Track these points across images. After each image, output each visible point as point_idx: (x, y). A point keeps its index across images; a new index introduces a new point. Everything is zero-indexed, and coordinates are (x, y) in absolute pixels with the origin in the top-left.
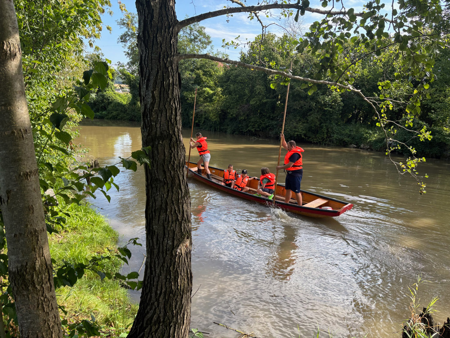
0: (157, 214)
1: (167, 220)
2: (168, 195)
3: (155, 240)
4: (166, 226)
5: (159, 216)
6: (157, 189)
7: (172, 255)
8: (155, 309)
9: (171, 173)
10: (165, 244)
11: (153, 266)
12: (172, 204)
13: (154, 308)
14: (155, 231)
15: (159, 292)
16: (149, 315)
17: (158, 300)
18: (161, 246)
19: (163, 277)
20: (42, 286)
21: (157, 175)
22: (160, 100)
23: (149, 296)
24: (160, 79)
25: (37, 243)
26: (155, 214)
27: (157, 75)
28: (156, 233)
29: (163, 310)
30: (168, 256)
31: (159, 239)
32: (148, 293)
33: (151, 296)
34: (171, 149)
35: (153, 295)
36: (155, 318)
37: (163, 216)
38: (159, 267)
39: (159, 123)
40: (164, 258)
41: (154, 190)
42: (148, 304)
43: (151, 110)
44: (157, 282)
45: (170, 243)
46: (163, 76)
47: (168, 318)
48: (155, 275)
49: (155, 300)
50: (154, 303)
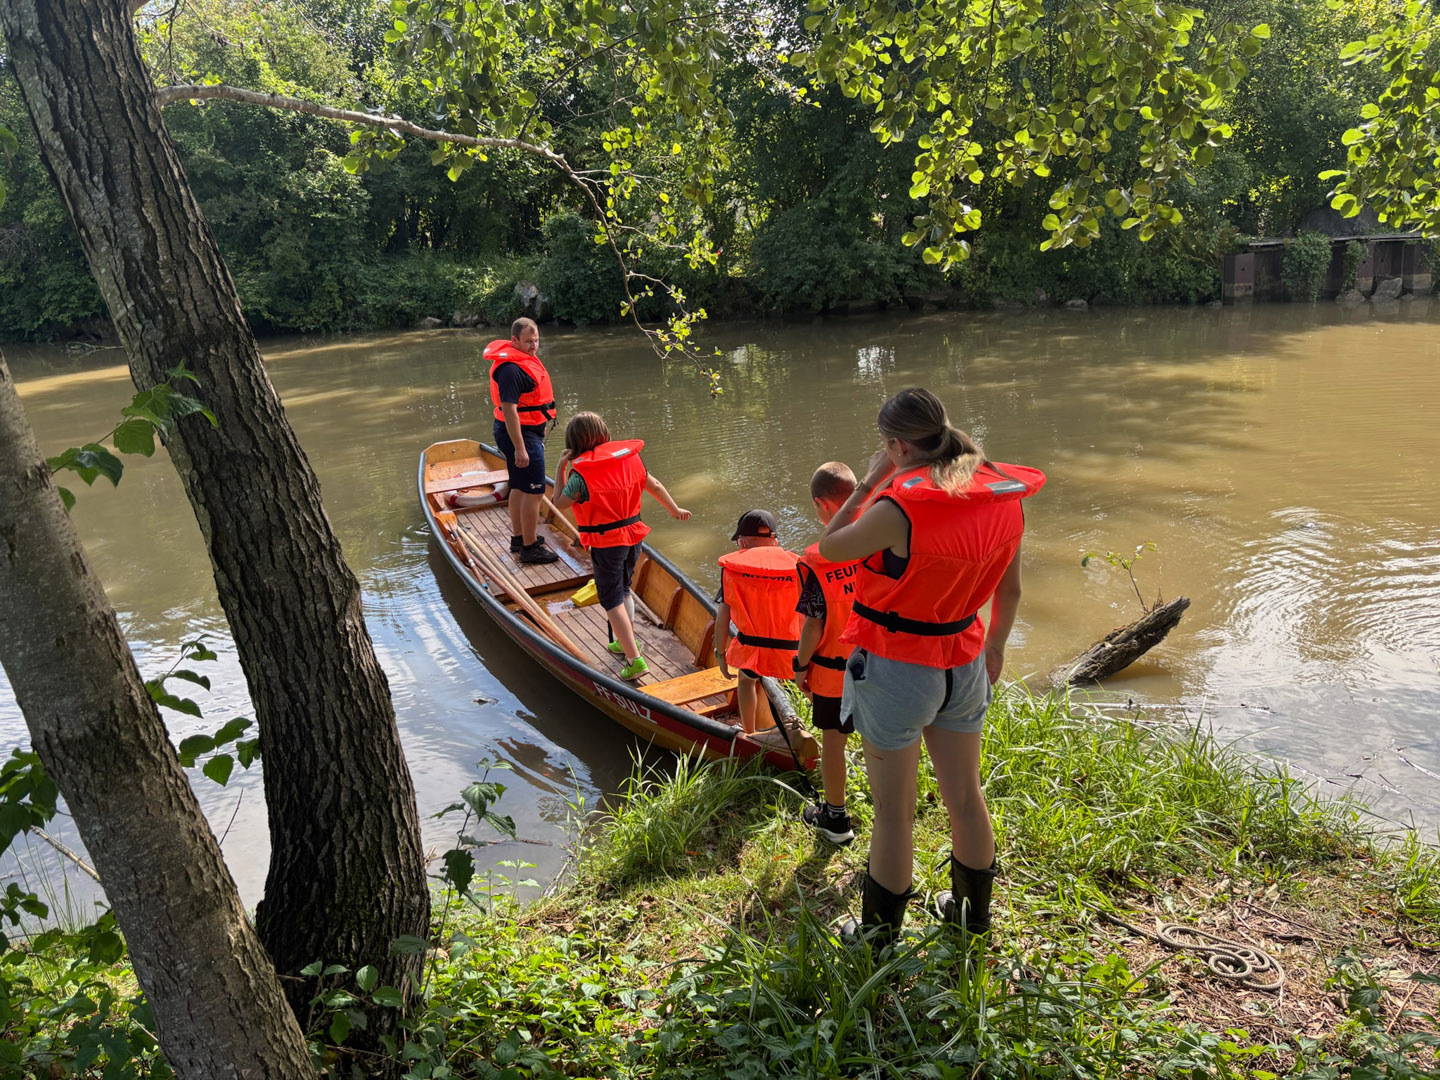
0: (263, 546)
1: (296, 553)
2: (275, 490)
3: (277, 613)
4: (298, 570)
5: (270, 550)
6: (239, 481)
7: (336, 635)
8: (337, 778)
9: (265, 429)
10: (310, 615)
11: (292, 682)
12: (294, 511)
13: (332, 778)
14: (271, 591)
15: (332, 736)
16: (326, 800)
17: (336, 757)
18: (302, 624)
19: (330, 696)
20: (161, 751)
21: (228, 442)
22: (168, 231)
23: (307, 758)
24: (145, 169)
25: (119, 648)
26: (257, 548)
27: (133, 160)
28: (277, 596)
29: (359, 774)
30: (328, 645)
31: (290, 607)
32: (301, 751)
33: (314, 756)
34: (244, 366)
35: (320, 748)
36: (344, 799)
37: (280, 548)
38: (313, 677)
39: (187, 297)
40: (320, 651)
41: (232, 485)
42: (312, 777)
43: (153, 265)
44: (321, 713)
45: (325, 609)
46: (151, 160)
47: (378, 787)
48: (308, 701)
49: (327, 758)
50: (328, 766)
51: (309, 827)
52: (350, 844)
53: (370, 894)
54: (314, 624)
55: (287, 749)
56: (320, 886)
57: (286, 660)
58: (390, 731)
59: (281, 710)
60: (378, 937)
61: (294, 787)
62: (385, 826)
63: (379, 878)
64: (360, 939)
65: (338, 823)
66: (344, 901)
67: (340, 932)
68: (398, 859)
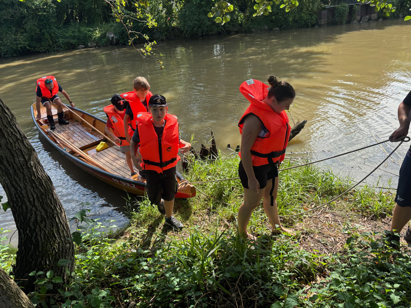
1: (9, 142)
3: (5, 163)
4: (10, 148)
7: (28, 168)
8: (35, 212)
10: (17, 162)
11: (15, 184)
12: (5, 128)
16: (33, 220)
17: (34, 206)
18: (15, 165)
19: (29, 187)
23: (24, 207)
28: (4, 157)
29: (43, 210)
30: (26, 171)
31: (10, 160)
32: (22, 206)
33: (26, 206)
35: (28, 204)
36: (39, 218)
37: (3, 141)
38: (22, 182)
40: (23, 173)
42: (27, 213)
44: (27, 193)
45: (22, 160)
47: (50, 213)
48: (21, 189)
49: (31, 207)
50: (32, 209)
51: (28, 228)
52: (43, 232)
53: (51, 246)
54: (19, 165)
55: (17, 205)
56: (34, 246)
57: (12, 178)
58: (53, 195)
59: (13, 193)
60: (55, 259)
61: (21, 217)
62: (55, 225)
63: (54, 241)
64: (50, 260)
65: (38, 226)
66: (42, 250)
67: (42, 259)
68: (60, 234)
